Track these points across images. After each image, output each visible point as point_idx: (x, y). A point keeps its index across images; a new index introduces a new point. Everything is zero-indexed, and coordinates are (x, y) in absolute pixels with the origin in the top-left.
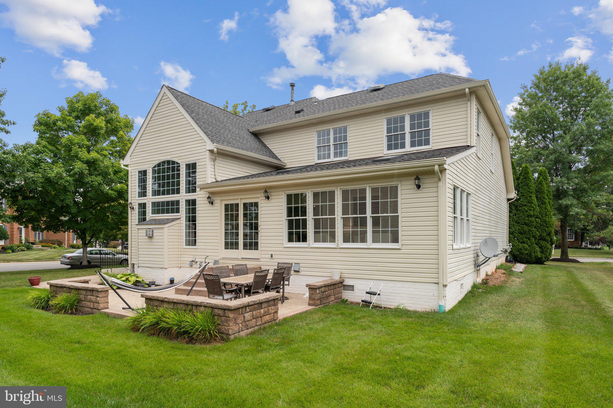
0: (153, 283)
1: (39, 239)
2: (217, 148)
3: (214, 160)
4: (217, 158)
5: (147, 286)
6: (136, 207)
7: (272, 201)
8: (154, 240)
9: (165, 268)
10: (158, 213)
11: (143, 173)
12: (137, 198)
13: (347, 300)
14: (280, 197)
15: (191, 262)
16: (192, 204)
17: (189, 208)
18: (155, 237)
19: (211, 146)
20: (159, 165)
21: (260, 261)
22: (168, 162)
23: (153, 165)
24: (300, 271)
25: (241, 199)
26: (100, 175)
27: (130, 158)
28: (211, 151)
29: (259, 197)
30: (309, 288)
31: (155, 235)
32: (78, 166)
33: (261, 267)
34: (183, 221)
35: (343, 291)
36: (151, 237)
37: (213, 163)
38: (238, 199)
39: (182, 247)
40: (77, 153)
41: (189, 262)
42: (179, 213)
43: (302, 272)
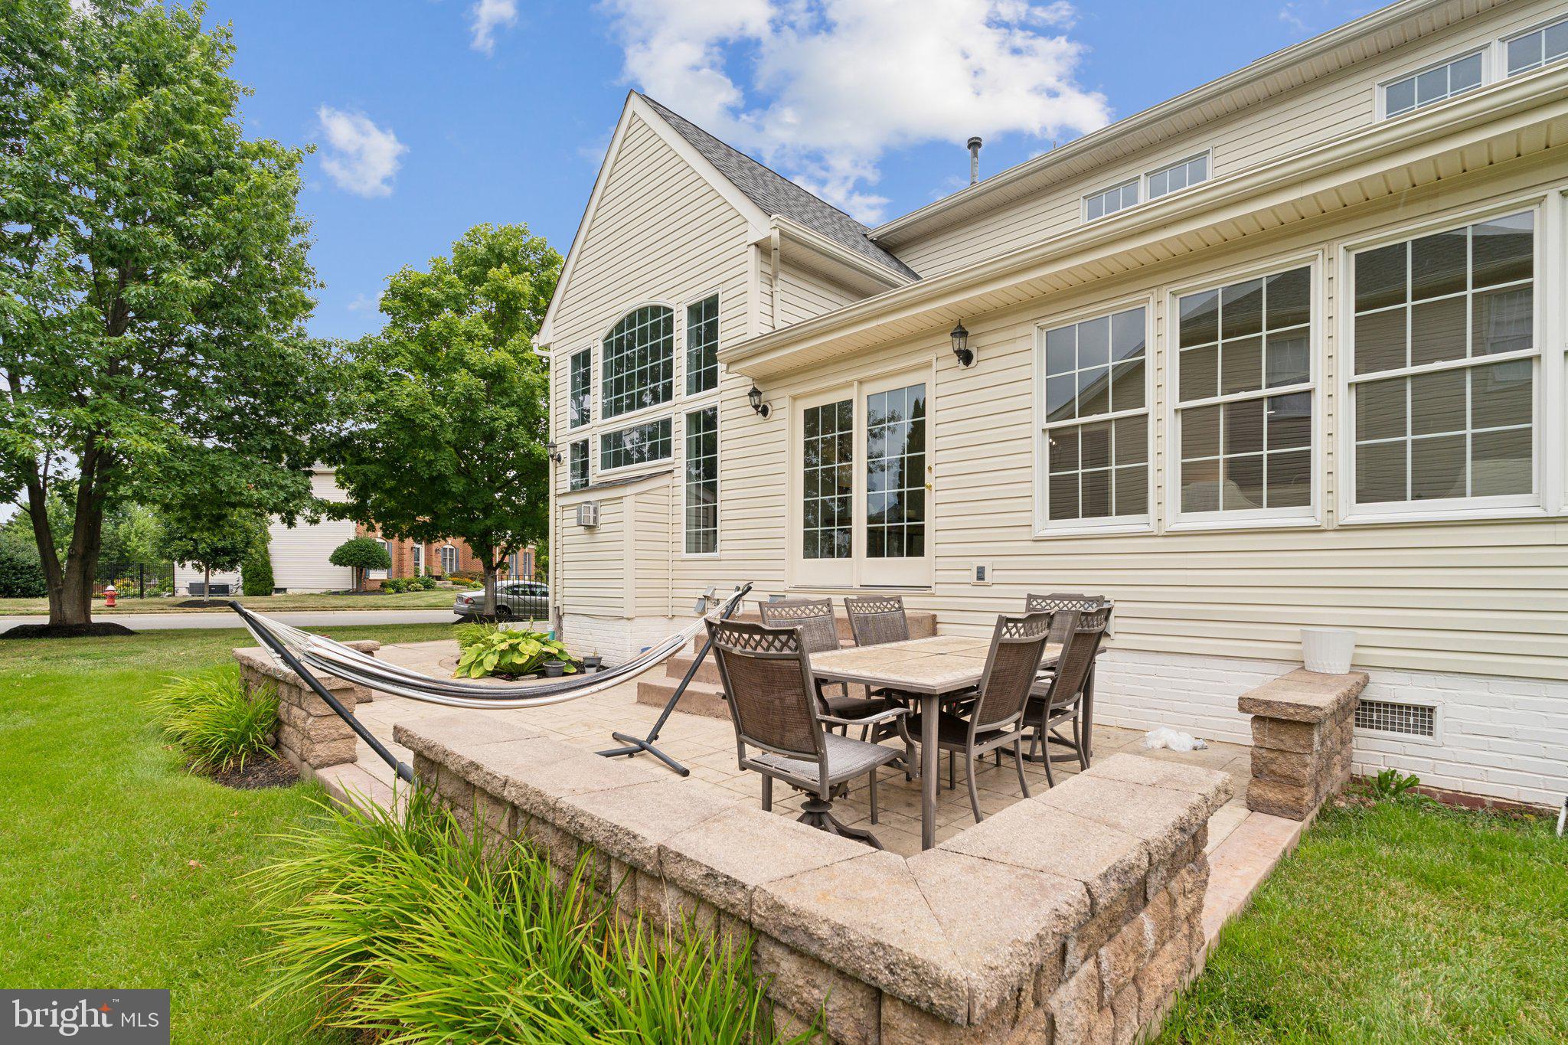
0: (594, 662)
1: (451, 569)
2: (782, 234)
3: (771, 279)
4: (781, 275)
5: (575, 670)
6: (566, 454)
7: (984, 367)
8: (600, 537)
9: (628, 619)
10: (617, 464)
11: (582, 360)
12: (569, 430)
13: (1413, 782)
14: (1021, 345)
15: (703, 602)
16: (705, 423)
17: (698, 438)
18: (603, 528)
19: (761, 227)
20: (619, 327)
21: (933, 595)
22: (642, 313)
23: (604, 333)
24: (1111, 633)
25: (861, 382)
26: (513, 405)
27: (553, 325)
28: (763, 248)
29: (928, 365)
30: (1257, 719)
31: (601, 520)
32: (462, 378)
33: (935, 616)
34: (680, 483)
35: (1357, 730)
36: (591, 528)
37: (767, 289)
38: (849, 385)
39: (676, 555)
40: (462, 354)
41: (696, 601)
42: (669, 455)
43: (1118, 636)
